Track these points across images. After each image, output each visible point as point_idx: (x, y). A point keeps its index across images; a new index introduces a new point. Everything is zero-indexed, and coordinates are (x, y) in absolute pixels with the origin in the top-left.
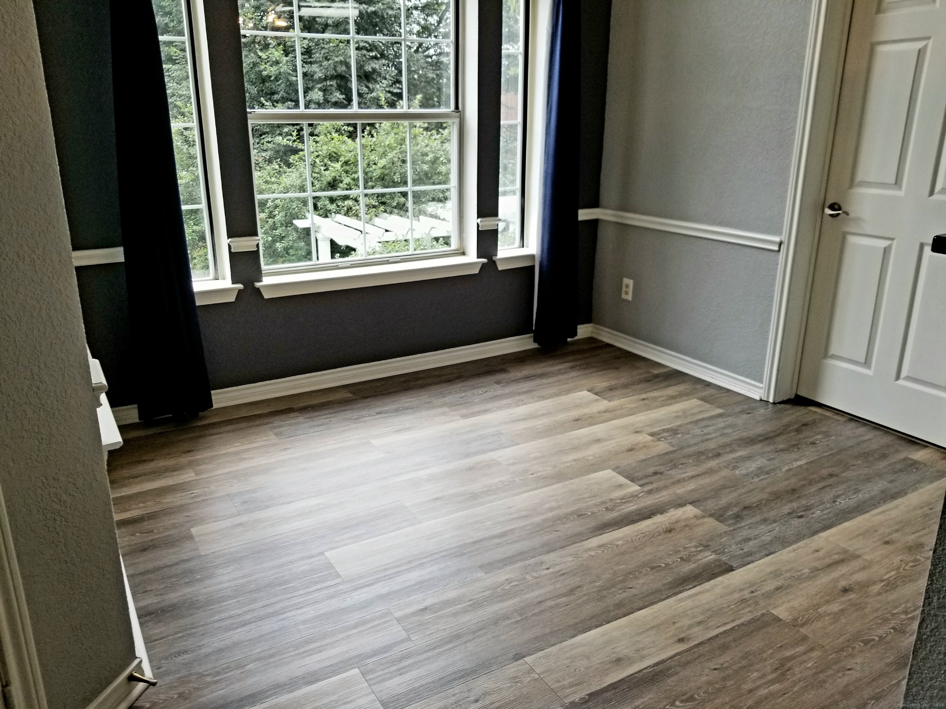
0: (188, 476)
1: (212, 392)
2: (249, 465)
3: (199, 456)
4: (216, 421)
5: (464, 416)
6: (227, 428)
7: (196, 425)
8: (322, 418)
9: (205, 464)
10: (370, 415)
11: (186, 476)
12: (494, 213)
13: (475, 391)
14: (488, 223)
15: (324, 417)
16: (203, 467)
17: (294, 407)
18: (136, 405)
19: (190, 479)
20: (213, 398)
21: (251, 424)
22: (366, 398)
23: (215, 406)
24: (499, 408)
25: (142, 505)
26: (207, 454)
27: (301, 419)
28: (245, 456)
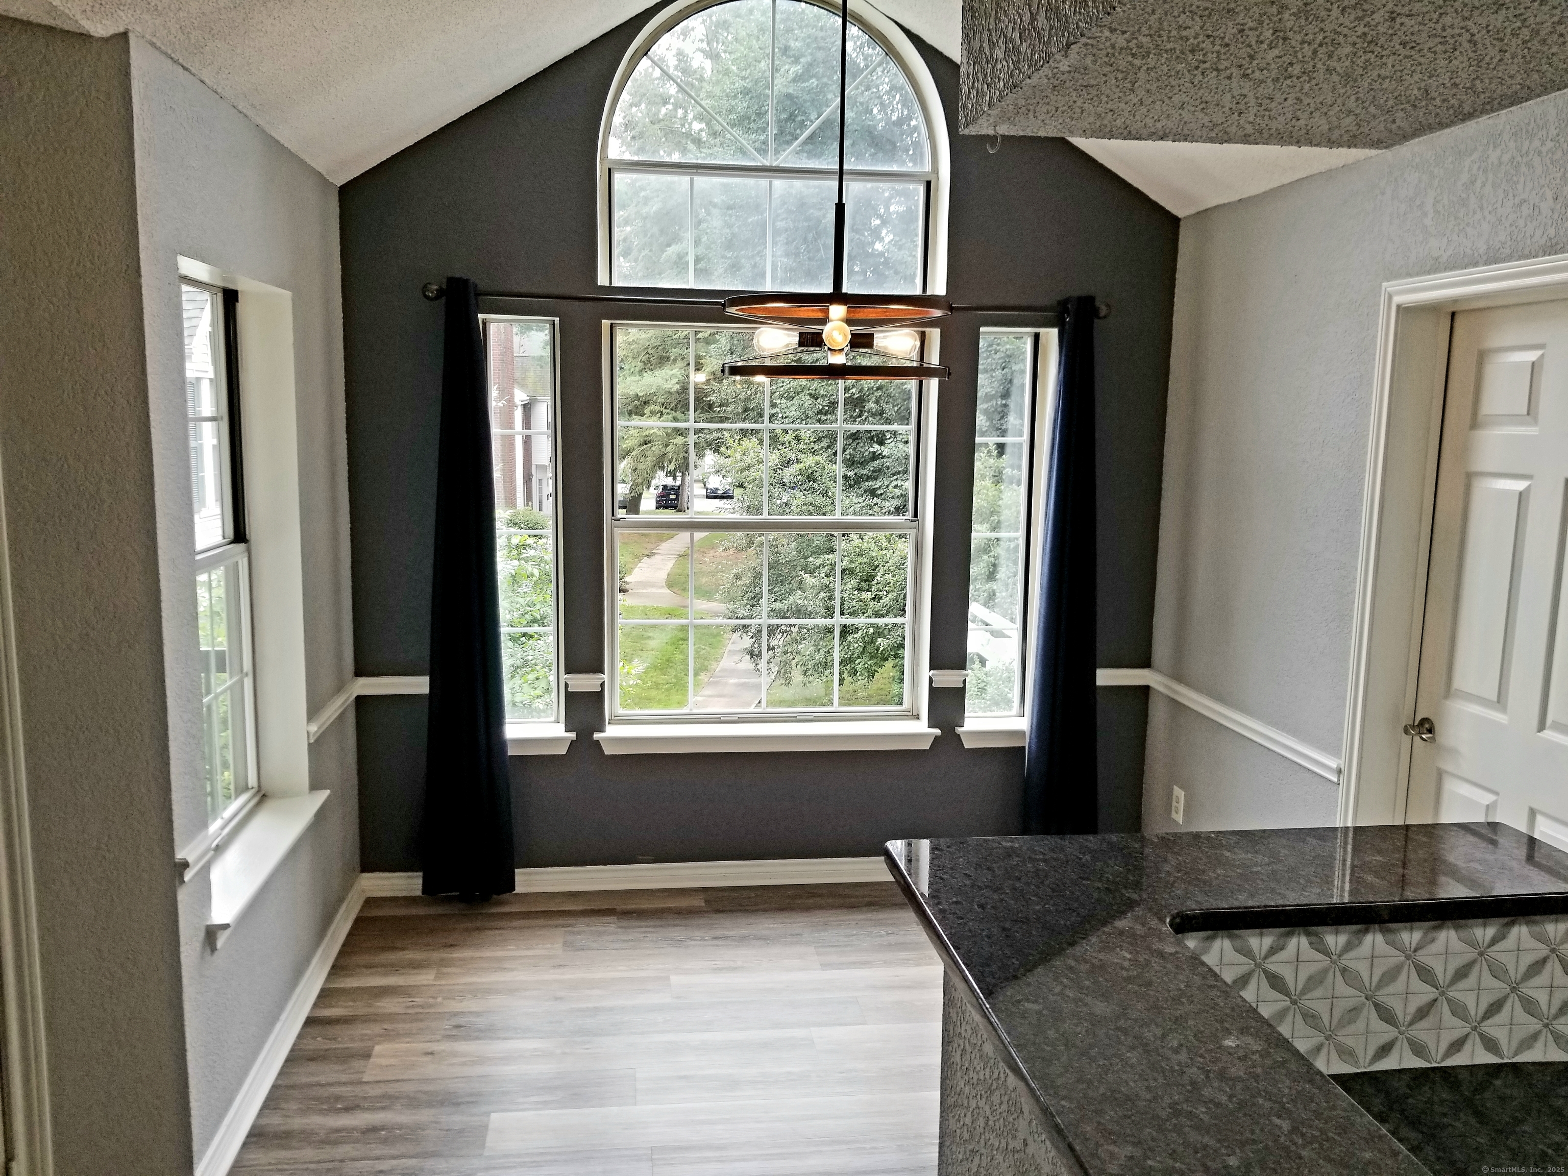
0: (425, 978)
1: (516, 870)
2: (502, 979)
3: (457, 954)
4: (513, 910)
5: (825, 966)
6: (516, 923)
7: (484, 912)
8: (638, 932)
9: (455, 966)
10: (703, 939)
11: (423, 977)
12: (959, 662)
13: (875, 931)
14: (948, 678)
15: (639, 930)
16: (449, 970)
17: (617, 907)
18: (421, 874)
19: (425, 982)
20: (517, 878)
21: (551, 923)
22: (723, 912)
23: (519, 889)
24: (886, 963)
25: (351, 1003)
26: (466, 953)
27: (612, 928)
28: (507, 965)
